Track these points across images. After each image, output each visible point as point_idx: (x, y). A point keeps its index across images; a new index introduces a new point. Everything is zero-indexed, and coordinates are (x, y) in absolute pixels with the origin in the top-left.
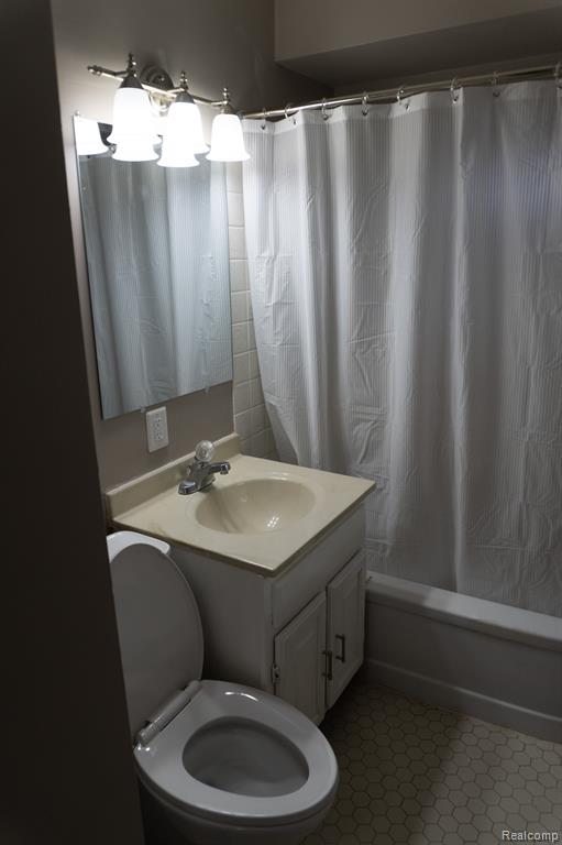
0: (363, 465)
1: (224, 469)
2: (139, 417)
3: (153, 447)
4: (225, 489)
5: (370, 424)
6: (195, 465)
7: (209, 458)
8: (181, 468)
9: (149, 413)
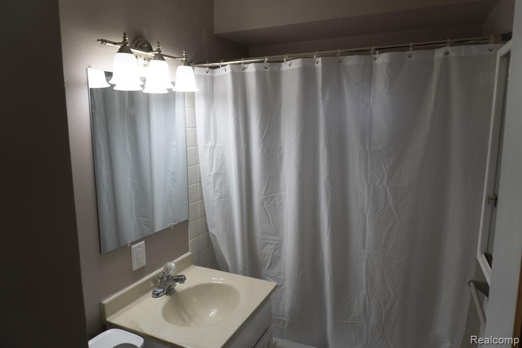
0: (270, 270)
1: (181, 279)
2: (124, 250)
3: (135, 267)
4: (183, 292)
5: (273, 246)
6: (161, 279)
7: (172, 273)
8: (154, 279)
9: (133, 246)
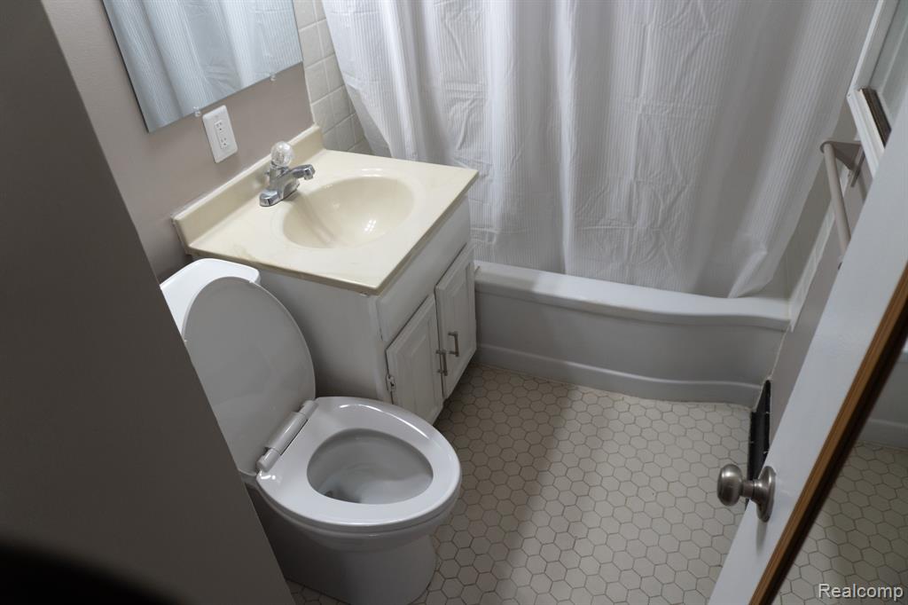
0: (463, 150)
1: (307, 173)
2: (190, 123)
3: (219, 156)
4: (313, 194)
5: (470, 102)
6: (271, 174)
7: (288, 162)
8: (259, 176)
9: (207, 116)
